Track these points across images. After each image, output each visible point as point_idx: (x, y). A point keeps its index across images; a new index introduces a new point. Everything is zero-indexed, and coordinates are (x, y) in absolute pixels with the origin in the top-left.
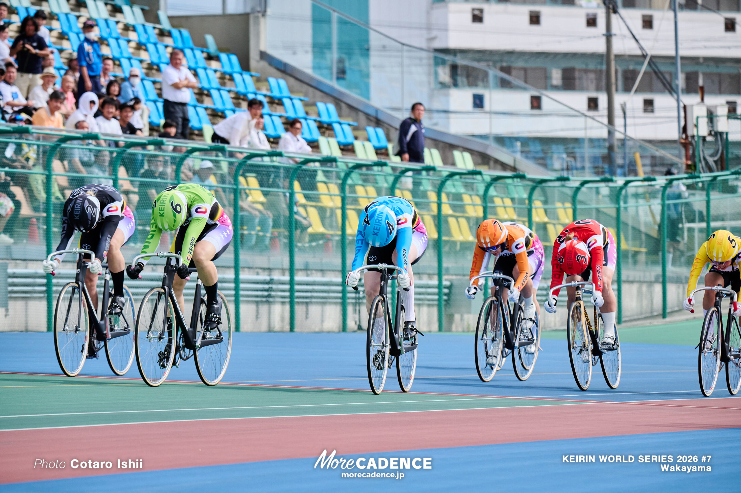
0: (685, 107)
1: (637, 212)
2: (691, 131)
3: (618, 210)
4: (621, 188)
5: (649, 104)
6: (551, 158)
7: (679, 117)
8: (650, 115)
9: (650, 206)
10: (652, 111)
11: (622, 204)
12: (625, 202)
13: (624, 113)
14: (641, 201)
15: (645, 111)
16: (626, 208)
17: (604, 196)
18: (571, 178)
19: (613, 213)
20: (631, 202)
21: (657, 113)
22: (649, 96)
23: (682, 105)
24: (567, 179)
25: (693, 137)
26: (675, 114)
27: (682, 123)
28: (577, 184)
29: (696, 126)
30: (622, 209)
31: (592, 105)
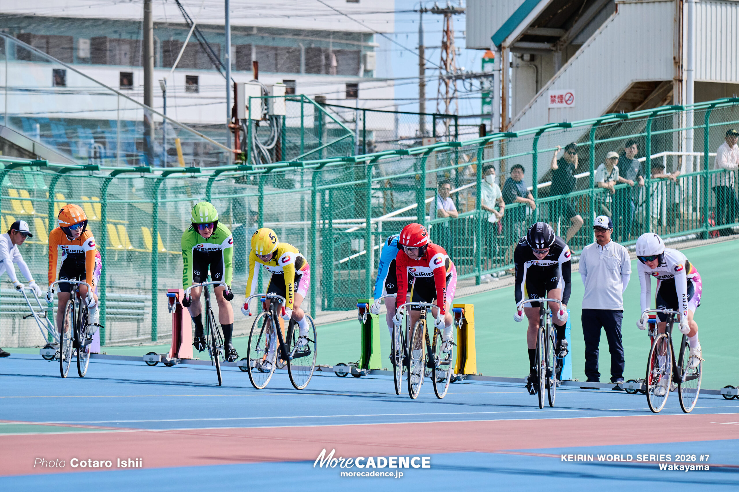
0: (235, 86)
1: (176, 208)
2: (242, 114)
3: (155, 206)
4: (160, 180)
5: (192, 80)
6: (76, 143)
7: (228, 98)
8: (195, 95)
9: (192, 202)
10: (196, 90)
11: (159, 200)
12: (164, 197)
13: (164, 92)
14: (182, 197)
15: (188, 89)
16: (164, 204)
17: (137, 190)
18: (100, 167)
19: (149, 209)
20: (170, 196)
21: (201, 94)
22: (192, 73)
23: (231, 83)
24: (96, 168)
25: (244, 121)
26: (224, 94)
27: (232, 105)
28: (107, 174)
29: (248, 108)
30: (159, 204)
31: (125, 81)
